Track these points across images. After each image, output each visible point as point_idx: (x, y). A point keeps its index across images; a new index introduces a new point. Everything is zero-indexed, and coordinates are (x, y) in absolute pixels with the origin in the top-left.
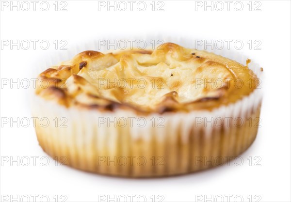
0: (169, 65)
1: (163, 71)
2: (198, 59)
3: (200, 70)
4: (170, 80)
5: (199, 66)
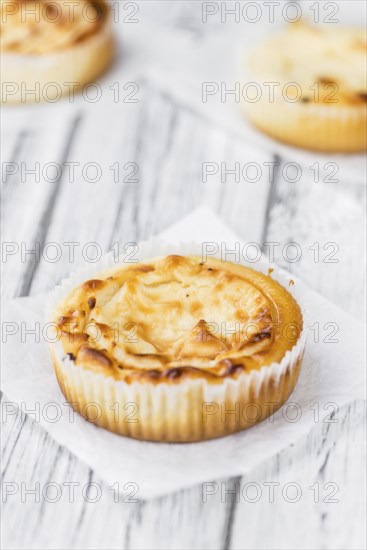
0: (181, 282)
1: (176, 292)
2: (211, 272)
3: (219, 287)
4: (187, 302)
5: (217, 282)
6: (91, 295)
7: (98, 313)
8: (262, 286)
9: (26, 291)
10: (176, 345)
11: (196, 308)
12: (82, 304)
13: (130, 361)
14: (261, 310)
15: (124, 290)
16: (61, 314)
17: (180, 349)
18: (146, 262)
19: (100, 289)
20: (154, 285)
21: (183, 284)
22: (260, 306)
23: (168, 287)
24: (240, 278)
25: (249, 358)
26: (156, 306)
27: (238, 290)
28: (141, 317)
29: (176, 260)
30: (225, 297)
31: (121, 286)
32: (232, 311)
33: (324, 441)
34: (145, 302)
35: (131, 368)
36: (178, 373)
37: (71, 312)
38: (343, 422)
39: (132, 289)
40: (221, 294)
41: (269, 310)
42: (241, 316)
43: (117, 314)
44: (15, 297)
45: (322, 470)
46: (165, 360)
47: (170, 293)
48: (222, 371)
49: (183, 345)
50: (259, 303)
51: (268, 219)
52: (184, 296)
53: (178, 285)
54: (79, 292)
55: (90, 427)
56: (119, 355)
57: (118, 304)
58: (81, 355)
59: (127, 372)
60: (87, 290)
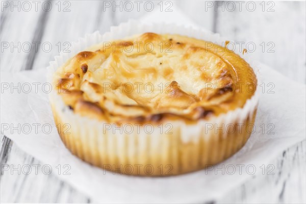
0: (155, 54)
1: (152, 61)
2: (179, 45)
3: (186, 56)
4: (161, 69)
5: (184, 53)
6: (84, 62)
7: (90, 76)
8: (221, 54)
9: (30, 66)
10: (154, 100)
11: (168, 73)
12: (76, 70)
13: (118, 110)
14: (222, 72)
15: (110, 60)
16: (60, 77)
17: (157, 104)
18: (126, 39)
19: (90, 58)
20: (133, 56)
21: (157, 55)
22: (221, 69)
23: (145, 57)
24: (202, 49)
25: (217, 106)
26: (136, 72)
27: (202, 58)
28: (124, 80)
29: (151, 36)
30: (192, 63)
31: (107, 57)
32: (198, 74)
33: (280, 173)
34: (127, 69)
35: (120, 116)
36: (160, 117)
37: (68, 75)
38: (294, 158)
39: (116, 59)
40: (188, 62)
41: (229, 71)
42: (205, 77)
43: (105, 77)
44: (21, 70)
45: (281, 196)
46: (147, 109)
47: (146, 61)
48: (196, 116)
49: (159, 100)
50: (220, 66)
51: (216, 15)
52: (158, 64)
53: (153, 56)
54: (74, 61)
55: (86, 167)
56: (109, 106)
57: (105, 70)
58: (78, 106)
59: (117, 119)
60: (80, 59)
